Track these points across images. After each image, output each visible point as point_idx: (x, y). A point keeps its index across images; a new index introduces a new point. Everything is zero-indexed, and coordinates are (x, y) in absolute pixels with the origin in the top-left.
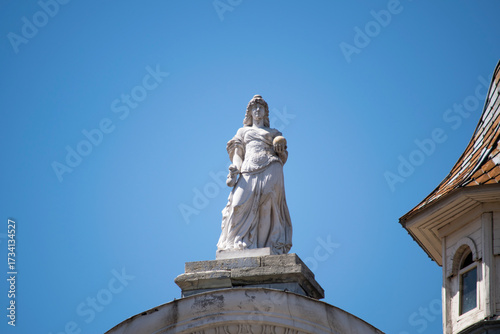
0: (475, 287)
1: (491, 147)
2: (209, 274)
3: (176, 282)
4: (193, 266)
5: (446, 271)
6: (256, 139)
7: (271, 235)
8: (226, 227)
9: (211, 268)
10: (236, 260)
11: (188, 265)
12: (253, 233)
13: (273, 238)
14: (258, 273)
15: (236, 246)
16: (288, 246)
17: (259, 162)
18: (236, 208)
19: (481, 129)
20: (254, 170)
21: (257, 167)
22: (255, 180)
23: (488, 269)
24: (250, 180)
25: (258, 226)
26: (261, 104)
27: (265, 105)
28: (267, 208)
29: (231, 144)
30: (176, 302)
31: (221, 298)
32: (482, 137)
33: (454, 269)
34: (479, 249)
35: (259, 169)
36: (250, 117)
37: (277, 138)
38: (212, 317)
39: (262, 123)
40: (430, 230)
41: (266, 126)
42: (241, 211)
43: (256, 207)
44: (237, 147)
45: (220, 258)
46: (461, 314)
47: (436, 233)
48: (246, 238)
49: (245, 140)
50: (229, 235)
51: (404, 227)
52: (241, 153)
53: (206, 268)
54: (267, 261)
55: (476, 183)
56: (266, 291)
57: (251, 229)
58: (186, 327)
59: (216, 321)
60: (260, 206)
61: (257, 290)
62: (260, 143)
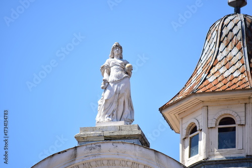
0: (197, 144)
1: (207, 73)
2: (92, 134)
3: (75, 137)
4: (84, 129)
5: (182, 136)
6: (116, 65)
7: (124, 115)
8: (101, 110)
9: (93, 131)
10: (106, 127)
11: (81, 129)
12: (115, 113)
13: (125, 116)
14: (118, 134)
15: (106, 120)
16: (132, 121)
17: (118, 77)
18: (106, 100)
19: (201, 64)
20: (116, 81)
21: (117, 79)
22: (116, 86)
23: (205, 135)
24: (113, 86)
25: (117, 110)
26: (118, 47)
27: (121, 48)
28: (122, 101)
29: (103, 67)
30: (76, 148)
31: (100, 146)
32: (201, 68)
33: (186, 135)
34: (200, 125)
35: (118, 80)
36: (113, 54)
37: (128, 65)
38: (95, 156)
39: (119, 57)
40: (174, 114)
41: (121, 58)
42: (109, 102)
43: (117, 100)
44: (106, 69)
45: (98, 126)
46: (190, 157)
47: (177, 116)
48: (111, 116)
49: (111, 65)
50: (102, 114)
51: (161, 112)
52: (108, 72)
53: (91, 131)
54: (122, 128)
55: (201, 91)
56: (123, 143)
57: (114, 111)
58: (81, 160)
59: (96, 158)
60: (118, 99)
61: (119, 143)
62: (119, 67)
